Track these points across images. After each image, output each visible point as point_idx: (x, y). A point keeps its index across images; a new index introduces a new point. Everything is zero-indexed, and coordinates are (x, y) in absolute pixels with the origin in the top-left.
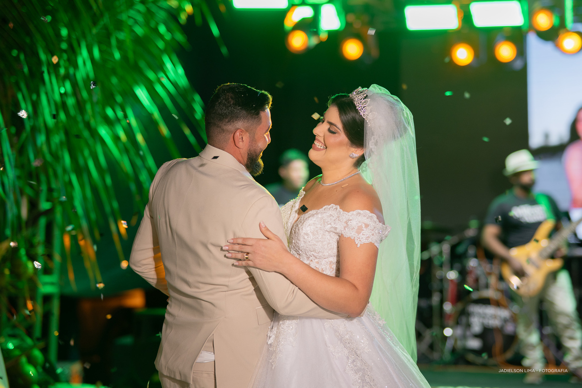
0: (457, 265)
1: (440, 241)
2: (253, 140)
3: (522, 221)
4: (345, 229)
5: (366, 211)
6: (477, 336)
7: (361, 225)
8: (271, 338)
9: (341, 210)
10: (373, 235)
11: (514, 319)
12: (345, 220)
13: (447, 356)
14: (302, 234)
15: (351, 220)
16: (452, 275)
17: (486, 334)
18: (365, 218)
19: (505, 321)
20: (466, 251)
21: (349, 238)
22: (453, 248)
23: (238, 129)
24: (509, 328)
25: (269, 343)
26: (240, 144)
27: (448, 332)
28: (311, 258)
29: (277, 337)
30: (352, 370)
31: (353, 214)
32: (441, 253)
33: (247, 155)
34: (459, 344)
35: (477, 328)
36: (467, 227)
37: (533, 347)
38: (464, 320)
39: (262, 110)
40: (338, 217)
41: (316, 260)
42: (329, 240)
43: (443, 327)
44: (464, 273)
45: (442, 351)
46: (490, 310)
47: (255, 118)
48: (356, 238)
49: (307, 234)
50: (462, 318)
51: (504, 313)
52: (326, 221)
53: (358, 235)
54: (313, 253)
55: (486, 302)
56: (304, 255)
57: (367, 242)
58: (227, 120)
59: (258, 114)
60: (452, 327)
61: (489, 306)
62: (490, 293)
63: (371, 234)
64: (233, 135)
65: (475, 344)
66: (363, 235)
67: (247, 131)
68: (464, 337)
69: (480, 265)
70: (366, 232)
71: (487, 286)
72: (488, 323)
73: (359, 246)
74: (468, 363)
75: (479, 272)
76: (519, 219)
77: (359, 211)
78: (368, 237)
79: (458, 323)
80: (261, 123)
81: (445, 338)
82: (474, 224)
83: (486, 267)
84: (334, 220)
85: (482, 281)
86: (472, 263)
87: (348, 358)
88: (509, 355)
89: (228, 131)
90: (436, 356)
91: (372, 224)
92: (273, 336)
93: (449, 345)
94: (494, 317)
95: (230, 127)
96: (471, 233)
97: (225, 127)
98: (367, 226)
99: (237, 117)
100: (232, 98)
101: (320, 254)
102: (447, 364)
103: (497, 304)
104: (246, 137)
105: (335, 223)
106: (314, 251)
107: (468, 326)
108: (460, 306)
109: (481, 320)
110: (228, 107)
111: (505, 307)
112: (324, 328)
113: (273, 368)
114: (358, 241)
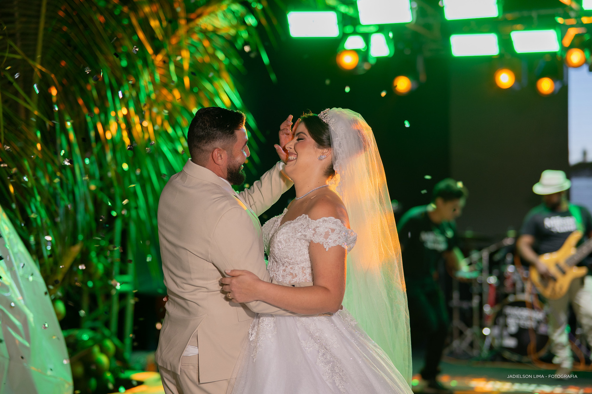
0: (496, 271)
1: (480, 249)
2: (231, 156)
3: (553, 230)
4: (314, 236)
5: (331, 217)
6: (512, 336)
7: (328, 231)
8: (253, 336)
9: (310, 219)
10: (339, 238)
11: (546, 320)
12: (313, 227)
13: (485, 353)
14: (276, 242)
15: (318, 227)
16: (493, 280)
17: (521, 334)
18: (331, 224)
19: (539, 322)
20: (504, 257)
21: (318, 243)
22: (491, 255)
23: (216, 148)
24: (543, 329)
25: (251, 339)
26: (220, 161)
27: (486, 331)
28: (286, 264)
29: (257, 334)
30: (322, 362)
31: (320, 222)
32: (481, 259)
33: (226, 171)
34: (496, 343)
35: (513, 329)
36: (505, 236)
37: (563, 346)
38: (501, 321)
39: (236, 129)
40: (308, 225)
41: (291, 266)
42: (300, 247)
43: (482, 327)
44: (502, 278)
45: (481, 349)
46: (525, 313)
47: (230, 137)
48: (324, 243)
49: (280, 242)
50: (499, 318)
51: (539, 315)
52: (297, 229)
53: (326, 240)
54: (287, 259)
55: (521, 304)
56: (279, 262)
57: (334, 245)
58: (205, 142)
59: (232, 133)
60: (489, 327)
61: (524, 309)
62: (526, 297)
63: (337, 237)
64: (211, 154)
65: (511, 343)
66: (330, 239)
67: (224, 149)
68: (501, 336)
69: (516, 270)
70: (333, 236)
71: (523, 291)
72: (524, 324)
73: (327, 250)
74: (505, 360)
75: (516, 277)
76: (550, 228)
77: (325, 218)
78: (336, 241)
79: (495, 323)
80: (236, 140)
81: (484, 337)
82: (511, 233)
83: (523, 273)
84: (304, 228)
85: (519, 286)
86: (510, 269)
87: (319, 352)
88: (543, 353)
89: (206, 151)
90: (475, 352)
91: (338, 228)
92: (255, 334)
93: (487, 342)
94: (530, 318)
95: (208, 147)
96: (508, 242)
97: (204, 148)
98: (333, 230)
99: (214, 138)
100: (207, 121)
101: (293, 260)
102: (485, 361)
103: (532, 307)
104: (224, 155)
105: (304, 231)
106: (287, 257)
107: (506, 326)
108: (497, 308)
109: (517, 321)
110: (204, 129)
111: (540, 310)
112: (297, 327)
113: (254, 361)
114: (327, 245)
